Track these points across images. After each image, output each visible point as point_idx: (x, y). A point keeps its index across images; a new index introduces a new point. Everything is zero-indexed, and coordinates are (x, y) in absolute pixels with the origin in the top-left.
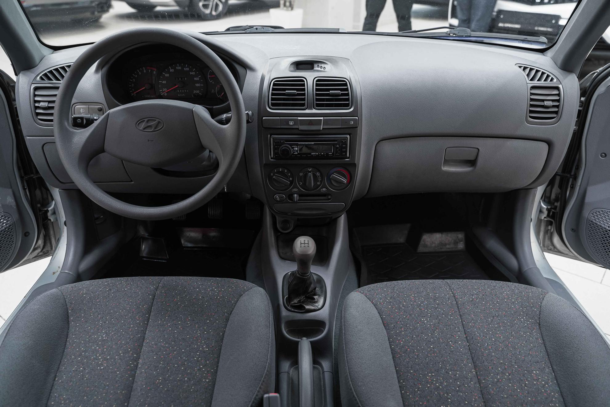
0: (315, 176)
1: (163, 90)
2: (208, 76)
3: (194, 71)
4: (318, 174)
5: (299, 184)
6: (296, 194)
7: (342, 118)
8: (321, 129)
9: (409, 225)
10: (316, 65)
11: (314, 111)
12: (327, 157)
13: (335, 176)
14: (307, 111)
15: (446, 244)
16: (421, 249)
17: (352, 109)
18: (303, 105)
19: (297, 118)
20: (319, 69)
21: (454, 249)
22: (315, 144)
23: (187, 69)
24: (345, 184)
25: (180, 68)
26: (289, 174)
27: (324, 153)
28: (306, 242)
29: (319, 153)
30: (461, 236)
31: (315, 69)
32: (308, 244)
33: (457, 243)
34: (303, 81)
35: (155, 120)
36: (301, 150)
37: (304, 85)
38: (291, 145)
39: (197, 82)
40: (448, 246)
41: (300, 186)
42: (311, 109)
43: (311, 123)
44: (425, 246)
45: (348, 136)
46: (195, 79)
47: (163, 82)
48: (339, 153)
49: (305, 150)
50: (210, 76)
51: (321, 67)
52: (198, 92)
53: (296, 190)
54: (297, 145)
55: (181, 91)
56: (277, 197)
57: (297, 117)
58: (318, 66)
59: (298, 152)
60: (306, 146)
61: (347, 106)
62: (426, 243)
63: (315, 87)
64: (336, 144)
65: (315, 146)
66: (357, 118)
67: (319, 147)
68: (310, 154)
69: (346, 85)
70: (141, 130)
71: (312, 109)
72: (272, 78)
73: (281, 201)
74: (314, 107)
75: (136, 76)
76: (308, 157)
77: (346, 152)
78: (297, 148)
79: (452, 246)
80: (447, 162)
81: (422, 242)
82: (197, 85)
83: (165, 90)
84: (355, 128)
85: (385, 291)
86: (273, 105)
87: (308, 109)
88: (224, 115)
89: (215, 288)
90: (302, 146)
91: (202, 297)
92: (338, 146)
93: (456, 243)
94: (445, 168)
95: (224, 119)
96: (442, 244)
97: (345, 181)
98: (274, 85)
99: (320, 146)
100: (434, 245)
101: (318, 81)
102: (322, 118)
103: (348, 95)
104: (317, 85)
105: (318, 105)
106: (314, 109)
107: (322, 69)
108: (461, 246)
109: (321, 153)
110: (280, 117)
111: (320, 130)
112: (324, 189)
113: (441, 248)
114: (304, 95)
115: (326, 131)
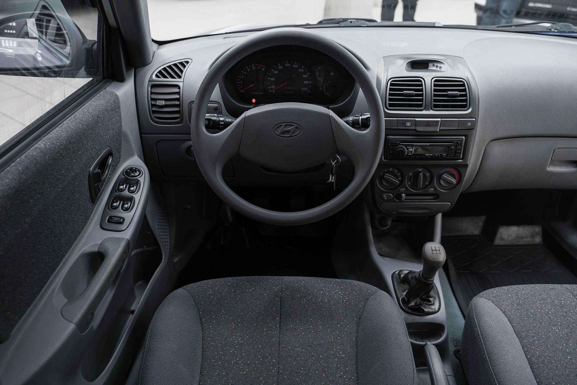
0: (424, 176)
1: (272, 88)
2: (317, 73)
3: (303, 68)
4: (428, 174)
5: (408, 183)
6: (404, 194)
7: (460, 119)
8: (438, 130)
9: (483, 218)
10: (431, 65)
11: (431, 112)
12: (441, 158)
13: (445, 176)
14: (424, 112)
15: (523, 238)
16: (497, 241)
17: (470, 110)
18: (421, 106)
19: (414, 119)
20: (434, 68)
21: (531, 243)
22: (430, 145)
23: (297, 66)
24: (454, 184)
25: (289, 65)
26: (399, 174)
27: (438, 154)
28: (437, 249)
29: (433, 154)
30: (538, 229)
31: (429, 68)
32: (439, 250)
33: (534, 236)
34: (421, 81)
35: (293, 125)
36: (415, 151)
37: (421, 85)
38: (406, 146)
39: (306, 79)
40: (525, 239)
41: (408, 185)
42: (428, 110)
43: (428, 124)
44: (502, 239)
45: (464, 138)
46: (304, 76)
47: (272, 79)
48: (453, 154)
49: (420, 151)
50: (318, 73)
51: (437, 66)
52: (306, 89)
53: (404, 189)
54: (412, 146)
55: (288, 88)
56: (385, 196)
57: (415, 118)
58: (434, 65)
59: (413, 153)
60: (421, 146)
61: (464, 107)
62: (503, 236)
63: (433, 88)
64: (452, 145)
65: (429, 147)
66: (475, 119)
67: (434, 148)
68: (424, 155)
69: (463, 85)
71: (430, 111)
72: (389, 77)
73: (389, 200)
74: (432, 108)
75: (245, 73)
76: (422, 157)
77: (460, 153)
78: (411, 149)
79: (529, 239)
80: (553, 163)
81: (498, 235)
82: (306, 82)
83: (273, 87)
84: (472, 129)
86: (390, 105)
87: (426, 110)
88: (350, 118)
89: (339, 291)
90: (417, 147)
91: (328, 300)
92: (453, 147)
93: (533, 236)
94: (551, 169)
95: (350, 122)
96: (519, 237)
97: (454, 181)
98: (391, 85)
99: (435, 147)
100: (510, 238)
101: (435, 81)
102: (440, 119)
103: (465, 95)
104: (435, 85)
105: (436, 106)
106: (432, 109)
107: (438, 69)
108: (538, 240)
109: (435, 154)
110: (397, 118)
111: (436, 132)
112: (432, 189)
113: (518, 242)
114: (422, 95)
115: (442, 133)
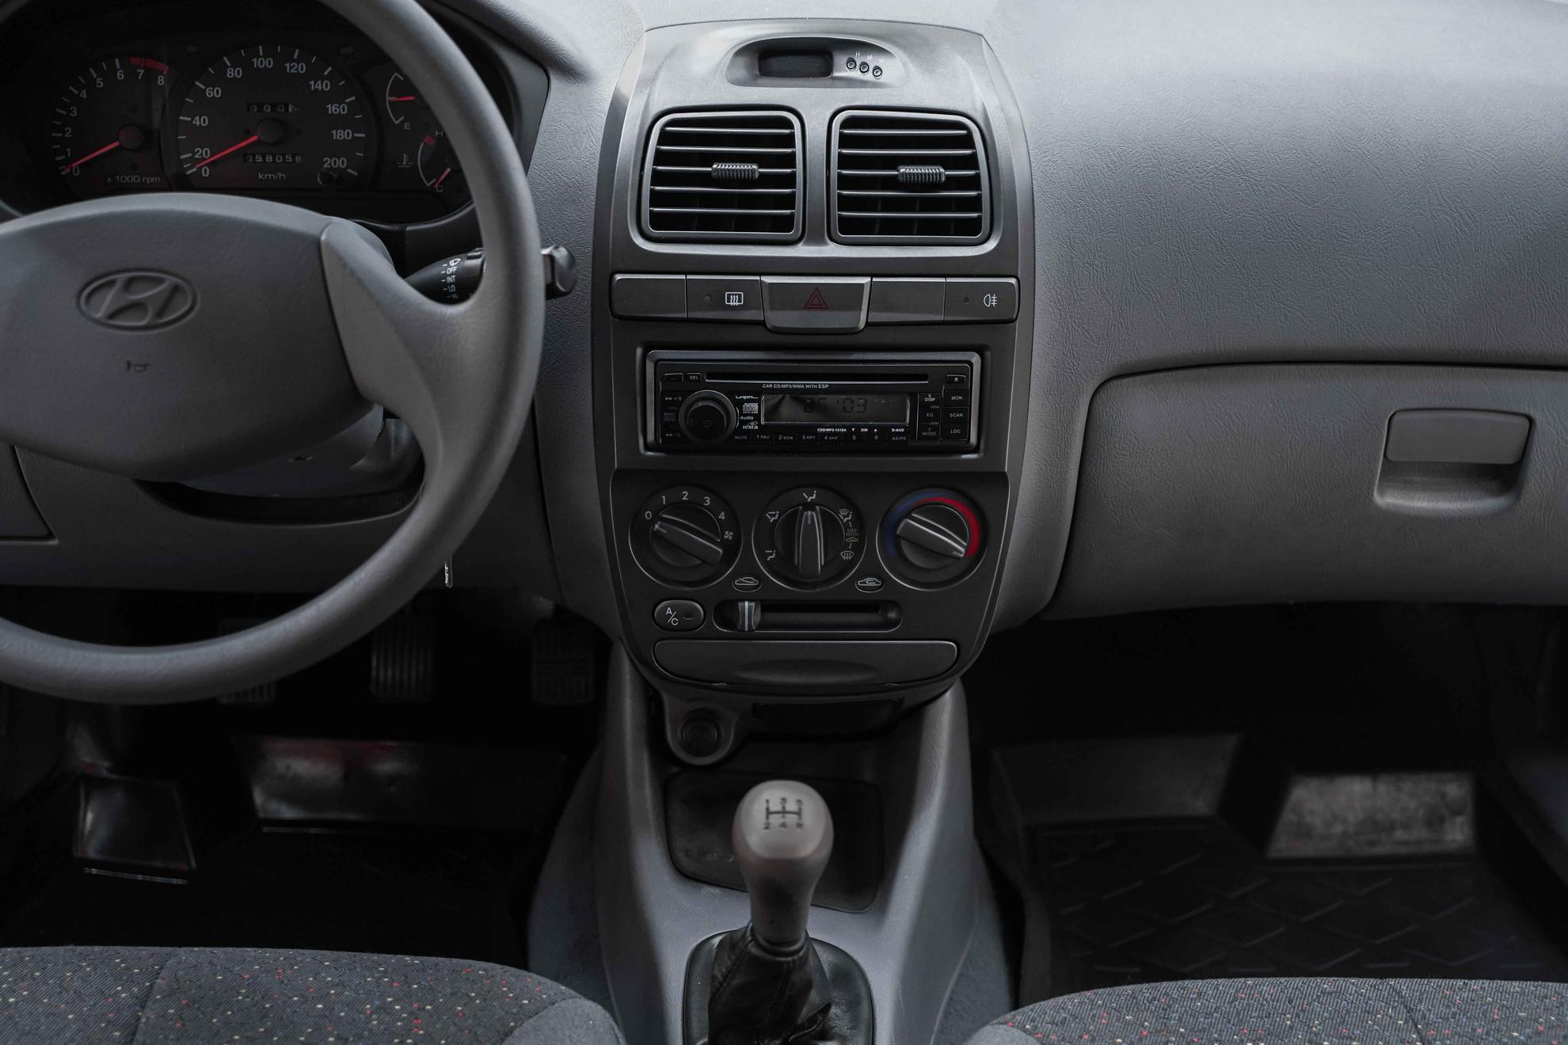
0: (830, 524)
1: (196, 156)
2: (388, 98)
3: (329, 77)
4: (844, 516)
5: (763, 557)
6: (750, 601)
7: (949, 280)
8: (862, 325)
9: (1230, 743)
10: (840, 60)
11: (831, 250)
12: (883, 445)
13: (919, 524)
14: (802, 251)
15: (1392, 826)
16: (1283, 845)
17: (991, 245)
18: (786, 223)
19: (758, 278)
20: (856, 74)
21: (1427, 848)
22: (831, 391)
23: (301, 68)
24: (958, 558)
25: (268, 63)
26: (722, 516)
27: (871, 428)
28: (791, 806)
29: (849, 428)
30: (1456, 789)
31: (836, 74)
32: (799, 813)
33: (1442, 820)
34: (788, 124)
35: (160, 281)
36: (772, 412)
37: (789, 141)
38: (731, 392)
39: (340, 122)
40: (1400, 834)
41: (767, 565)
42: (817, 240)
43: (816, 299)
44: (1303, 832)
45: (975, 359)
46: (333, 109)
47: (197, 121)
48: (934, 428)
49: (790, 414)
50: (392, 99)
51: (864, 64)
52: (341, 163)
53: (749, 582)
54: (758, 392)
55: (269, 159)
56: (669, 611)
57: (760, 274)
58: (851, 61)
59: (763, 422)
60: (797, 396)
61: (970, 230)
62: (1308, 819)
63: (835, 150)
64: (925, 391)
65: (831, 399)
66: (1013, 281)
67: (852, 402)
68: (811, 429)
69: (967, 141)
70: (97, 322)
71: (824, 243)
72: (655, 110)
73: (686, 631)
74: (834, 237)
75: (84, 95)
76: (803, 442)
77: (965, 424)
78: (755, 406)
79: (1419, 833)
80: (1396, 472)
81: (1288, 816)
82: (340, 135)
83: (202, 152)
84: (1003, 322)
85: (1127, 1023)
86: (658, 221)
87: (808, 243)
88: (452, 263)
89: (397, 1001)
90: (780, 396)
91: (338, 1038)
92: (930, 399)
93: (1435, 821)
94: (1389, 500)
95: (450, 280)
96: (1375, 825)
97: (960, 548)
98: (665, 138)
99: (854, 397)
100: (1338, 829)
101: (848, 123)
102: (866, 280)
103: (974, 183)
104: (845, 141)
105: (848, 226)
106: (832, 240)
107: (869, 76)
108: (1458, 834)
109: (858, 428)
110: (686, 273)
111: (853, 332)
112: (870, 582)
113: (1372, 843)
114: (790, 180)
115: (874, 337)
